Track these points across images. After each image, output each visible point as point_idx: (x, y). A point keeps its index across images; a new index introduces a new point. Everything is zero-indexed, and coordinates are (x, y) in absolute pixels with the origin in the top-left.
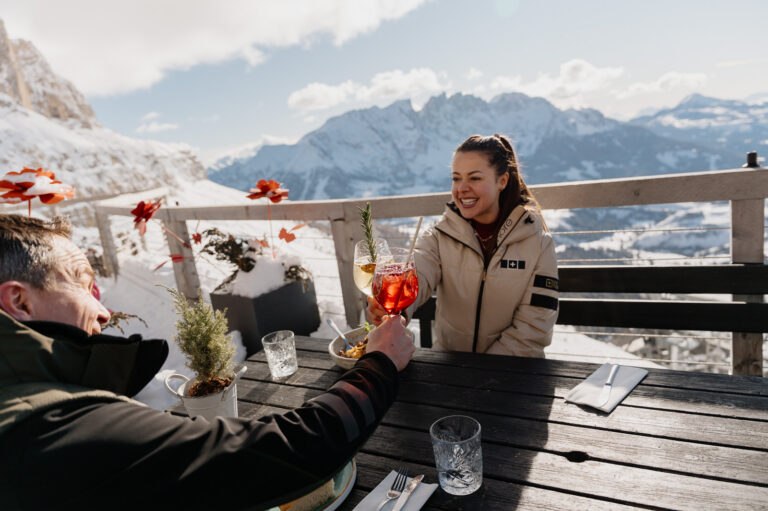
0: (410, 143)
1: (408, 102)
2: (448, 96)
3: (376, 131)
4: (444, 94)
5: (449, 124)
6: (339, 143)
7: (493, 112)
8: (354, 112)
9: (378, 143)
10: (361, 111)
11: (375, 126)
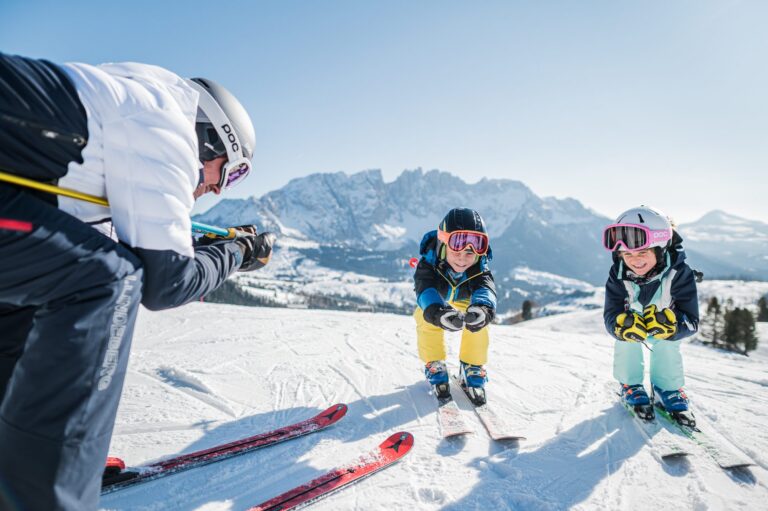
0: (368, 211)
1: (378, 172)
2: (424, 172)
3: (335, 195)
4: (420, 169)
5: (420, 199)
6: (294, 202)
7: (470, 193)
8: (318, 175)
9: (333, 207)
10: (325, 175)
11: (335, 190)
